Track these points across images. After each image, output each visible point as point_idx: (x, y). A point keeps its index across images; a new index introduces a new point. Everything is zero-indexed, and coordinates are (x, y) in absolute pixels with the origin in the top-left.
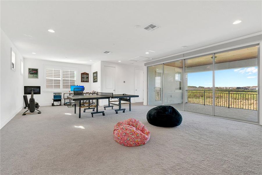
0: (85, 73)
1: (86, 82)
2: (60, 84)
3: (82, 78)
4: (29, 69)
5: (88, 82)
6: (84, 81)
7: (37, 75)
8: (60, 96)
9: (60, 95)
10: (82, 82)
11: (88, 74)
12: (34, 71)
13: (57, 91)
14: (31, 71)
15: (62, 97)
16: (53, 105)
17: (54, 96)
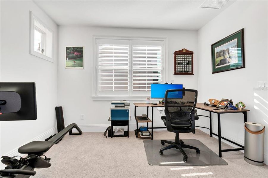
0: (184, 51)
1: (186, 73)
2: (127, 80)
3: (175, 64)
4: (67, 48)
5: (192, 74)
6: (181, 73)
7: (82, 60)
8: (126, 113)
9: (126, 108)
10: (176, 74)
11: (191, 53)
12: (76, 53)
13: (120, 97)
14: (70, 53)
15: (131, 114)
16: (110, 133)
17: (113, 111)
